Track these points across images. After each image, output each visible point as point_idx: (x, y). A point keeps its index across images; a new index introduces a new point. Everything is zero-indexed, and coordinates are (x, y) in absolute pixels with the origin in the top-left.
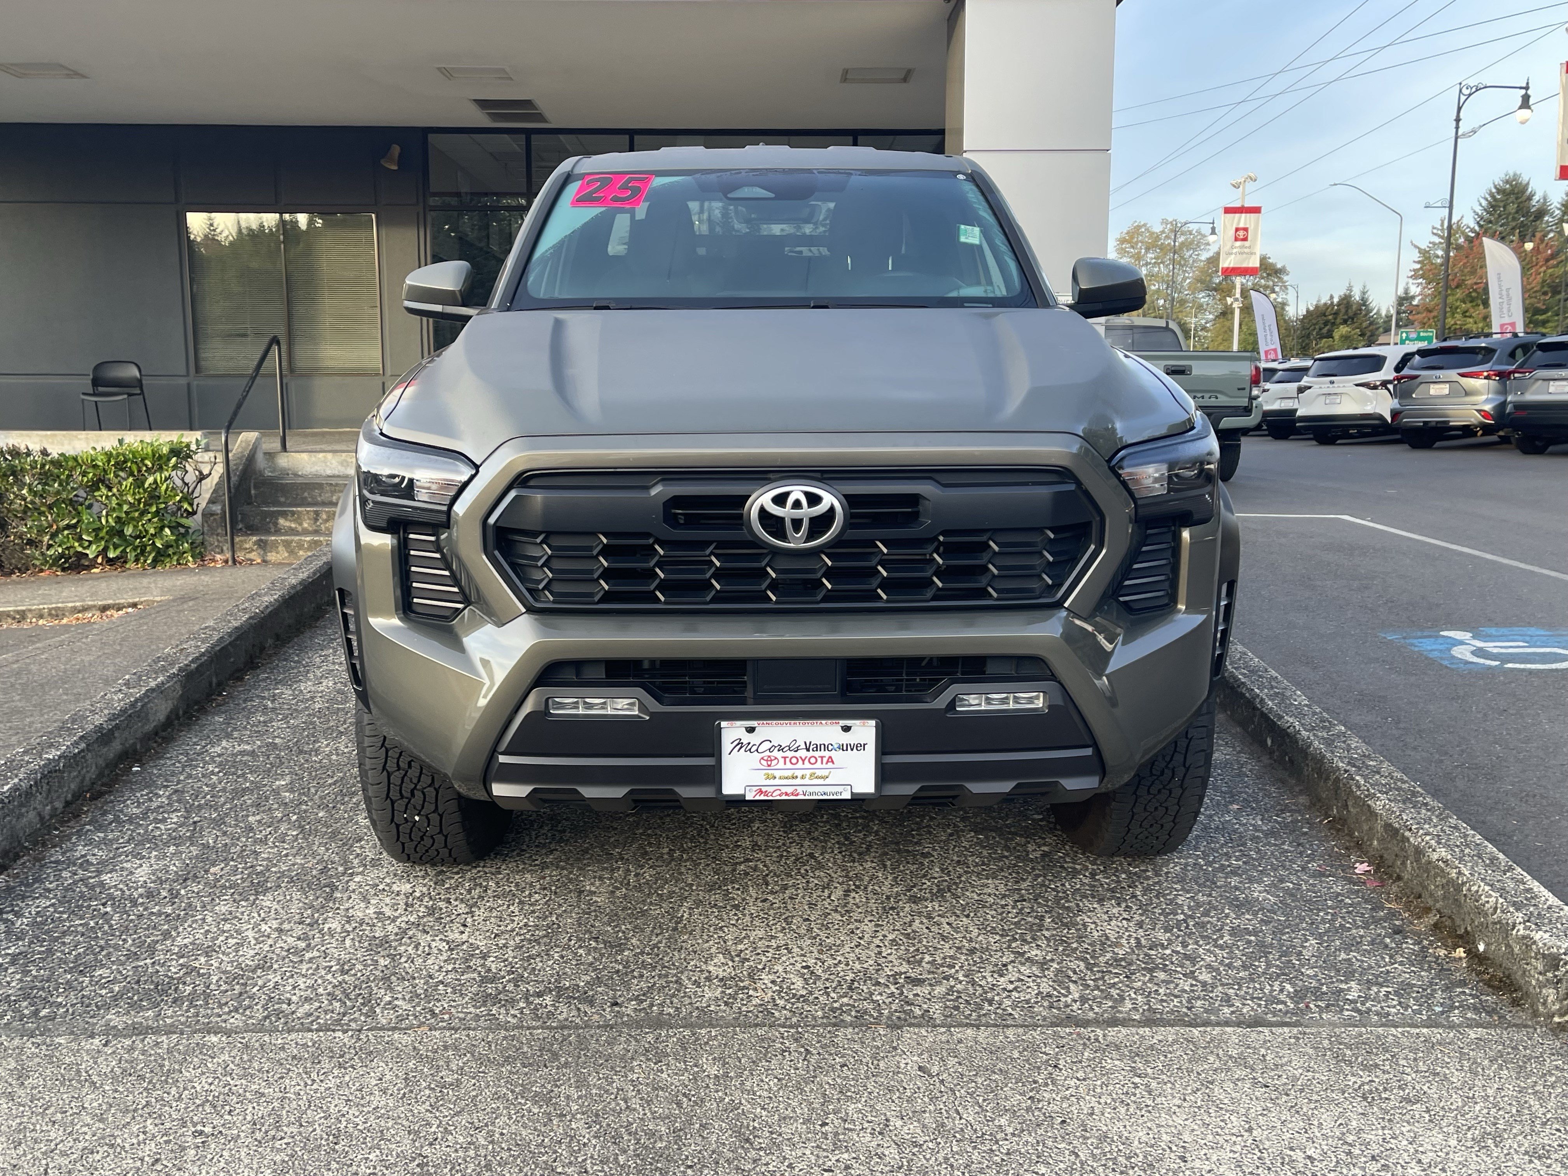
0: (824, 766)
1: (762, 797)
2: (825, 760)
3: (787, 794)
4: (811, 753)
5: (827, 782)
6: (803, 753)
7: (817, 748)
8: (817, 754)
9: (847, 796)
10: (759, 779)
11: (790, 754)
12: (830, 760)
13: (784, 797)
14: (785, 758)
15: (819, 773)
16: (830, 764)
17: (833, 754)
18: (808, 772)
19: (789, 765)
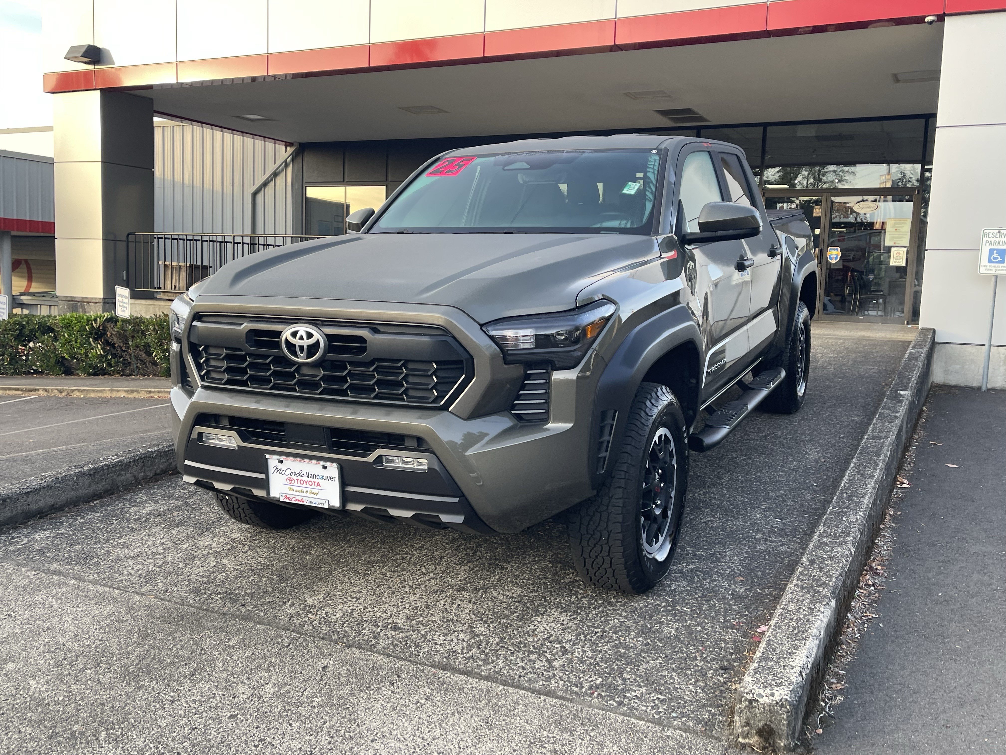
0: (316, 487)
1: (287, 501)
2: (316, 484)
3: (298, 501)
4: (309, 479)
5: (318, 496)
6: (305, 478)
7: (312, 476)
8: (312, 480)
9: (326, 506)
10: (286, 490)
11: (300, 478)
12: (318, 484)
13: (297, 502)
14: (298, 480)
15: (314, 491)
16: (318, 487)
17: (319, 481)
18: (309, 490)
19: (299, 485)
